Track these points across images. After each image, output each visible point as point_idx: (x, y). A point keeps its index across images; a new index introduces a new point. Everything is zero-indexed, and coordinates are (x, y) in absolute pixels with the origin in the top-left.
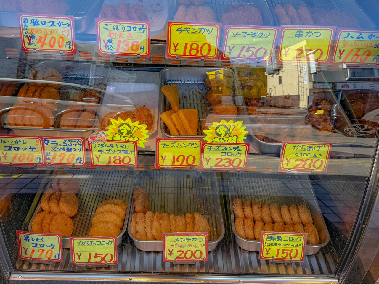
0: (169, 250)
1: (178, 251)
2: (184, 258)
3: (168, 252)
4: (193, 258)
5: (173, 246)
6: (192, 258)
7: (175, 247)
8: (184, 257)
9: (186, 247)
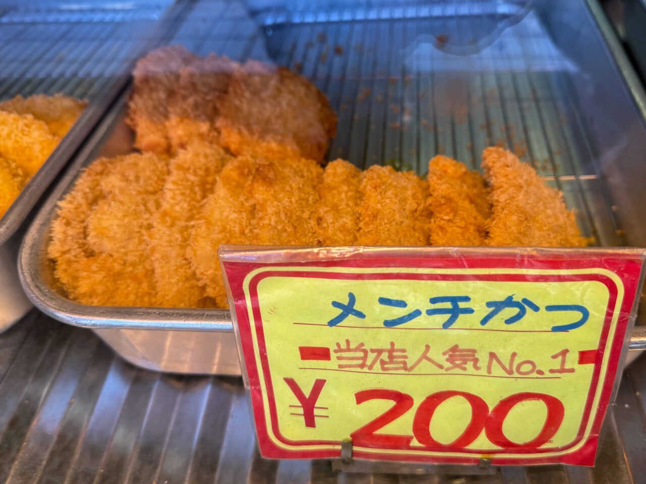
0: (291, 383)
1: (362, 397)
2: (415, 443)
3: (285, 399)
4: (482, 442)
5: (322, 354)
6: (474, 446)
7: (333, 363)
8: (410, 432)
9: (425, 366)
